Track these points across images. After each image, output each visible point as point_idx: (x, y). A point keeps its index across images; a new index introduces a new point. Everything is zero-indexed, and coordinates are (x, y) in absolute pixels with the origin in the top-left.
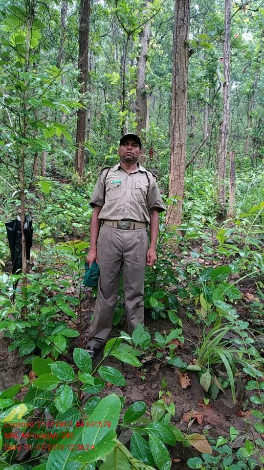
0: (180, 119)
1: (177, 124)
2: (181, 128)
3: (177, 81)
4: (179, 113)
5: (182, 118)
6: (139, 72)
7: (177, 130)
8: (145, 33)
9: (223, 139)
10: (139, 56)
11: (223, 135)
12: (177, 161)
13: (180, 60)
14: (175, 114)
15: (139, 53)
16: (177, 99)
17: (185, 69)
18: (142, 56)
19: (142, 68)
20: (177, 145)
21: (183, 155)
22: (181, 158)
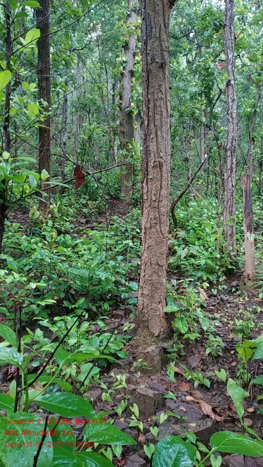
0: (158, 117)
1: (152, 126)
2: (159, 133)
3: (149, 48)
4: (155, 106)
5: (161, 115)
6: (124, 89)
7: (152, 136)
8: (131, 46)
9: (229, 158)
10: (124, 71)
11: (229, 154)
12: (154, 192)
13: (154, 10)
14: (148, 108)
15: (124, 68)
16: (150, 80)
17: (163, 27)
18: (127, 71)
19: (127, 84)
20: (153, 165)
21: (164, 183)
22: (161, 188)
